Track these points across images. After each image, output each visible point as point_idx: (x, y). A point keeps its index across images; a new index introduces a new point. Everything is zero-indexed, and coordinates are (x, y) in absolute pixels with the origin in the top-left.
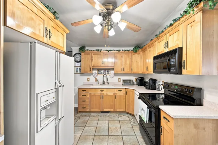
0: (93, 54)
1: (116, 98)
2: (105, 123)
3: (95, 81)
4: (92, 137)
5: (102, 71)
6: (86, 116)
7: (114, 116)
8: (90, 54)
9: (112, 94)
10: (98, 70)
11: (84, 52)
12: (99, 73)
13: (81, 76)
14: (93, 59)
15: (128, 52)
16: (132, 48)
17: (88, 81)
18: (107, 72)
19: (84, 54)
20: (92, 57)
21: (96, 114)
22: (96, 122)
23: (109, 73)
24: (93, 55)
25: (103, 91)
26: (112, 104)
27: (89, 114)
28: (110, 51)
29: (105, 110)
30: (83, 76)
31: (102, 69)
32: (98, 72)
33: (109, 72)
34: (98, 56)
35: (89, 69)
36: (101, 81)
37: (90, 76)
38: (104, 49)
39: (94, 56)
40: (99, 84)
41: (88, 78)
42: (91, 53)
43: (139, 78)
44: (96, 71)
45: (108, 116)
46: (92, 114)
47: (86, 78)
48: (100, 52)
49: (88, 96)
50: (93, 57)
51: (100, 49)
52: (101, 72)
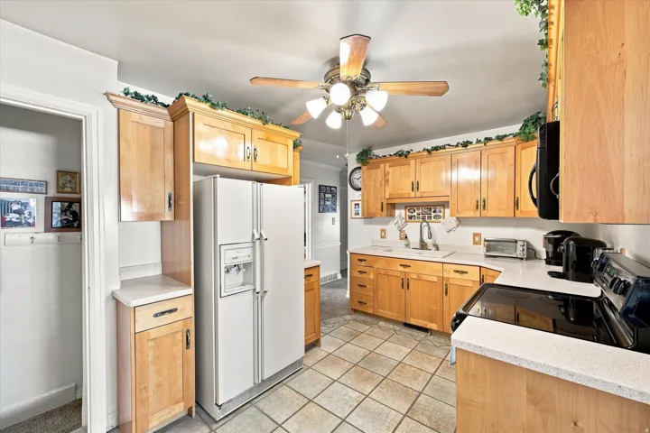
0: (388, 165)
1: (446, 293)
2: (398, 352)
3: (401, 239)
4: (347, 365)
5: (420, 211)
6: (364, 322)
7: (437, 345)
8: (382, 165)
9: (435, 279)
10: (409, 207)
11: (367, 163)
12: (410, 218)
13: (365, 223)
14: (388, 180)
15: (499, 142)
16: (516, 128)
17: (382, 237)
18: (433, 214)
19: (367, 169)
20: (386, 174)
21: (391, 326)
22: (379, 341)
23: (440, 217)
24: (388, 169)
25: (407, 266)
26: (435, 308)
27: (374, 320)
28: (436, 149)
29: (413, 321)
30: (371, 223)
31: (418, 206)
32: (408, 213)
33: (441, 214)
34: (403, 168)
35: (380, 206)
36: (414, 240)
37: (387, 223)
38: (417, 147)
39: (390, 170)
40: (411, 246)
41: (382, 230)
42: (384, 162)
43: (551, 236)
44: (403, 212)
45: (418, 339)
46: (382, 323)
47: (378, 228)
48: (406, 156)
49: (372, 276)
50: (388, 173)
51: (405, 148)
52: (415, 214)
